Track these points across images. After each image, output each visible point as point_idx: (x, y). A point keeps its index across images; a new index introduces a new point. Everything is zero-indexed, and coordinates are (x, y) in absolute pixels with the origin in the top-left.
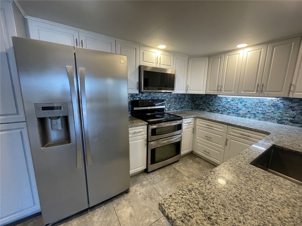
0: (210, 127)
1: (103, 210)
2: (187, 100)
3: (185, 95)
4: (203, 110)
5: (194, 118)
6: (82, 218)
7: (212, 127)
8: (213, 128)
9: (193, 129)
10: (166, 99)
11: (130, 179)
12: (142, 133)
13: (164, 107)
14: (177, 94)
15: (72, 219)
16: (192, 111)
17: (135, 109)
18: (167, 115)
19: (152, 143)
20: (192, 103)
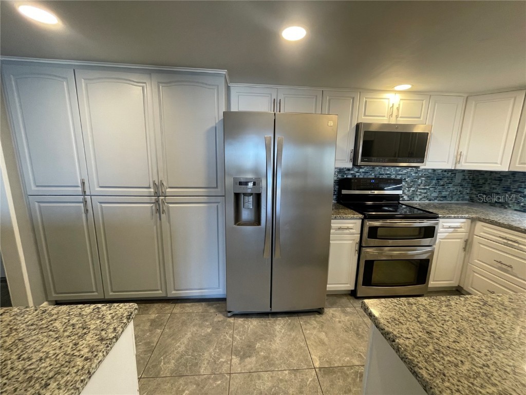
0: (509, 242)
1: (287, 322)
2: (459, 182)
3: (454, 172)
4: (503, 205)
5: (470, 221)
6: (262, 320)
7: (516, 245)
8: (520, 246)
9: (466, 241)
10: (405, 179)
11: (326, 298)
12: (351, 231)
13: (399, 192)
14: (434, 170)
15: (252, 318)
16: (471, 205)
17: (344, 192)
18: (405, 208)
19: (368, 250)
20: (471, 190)
